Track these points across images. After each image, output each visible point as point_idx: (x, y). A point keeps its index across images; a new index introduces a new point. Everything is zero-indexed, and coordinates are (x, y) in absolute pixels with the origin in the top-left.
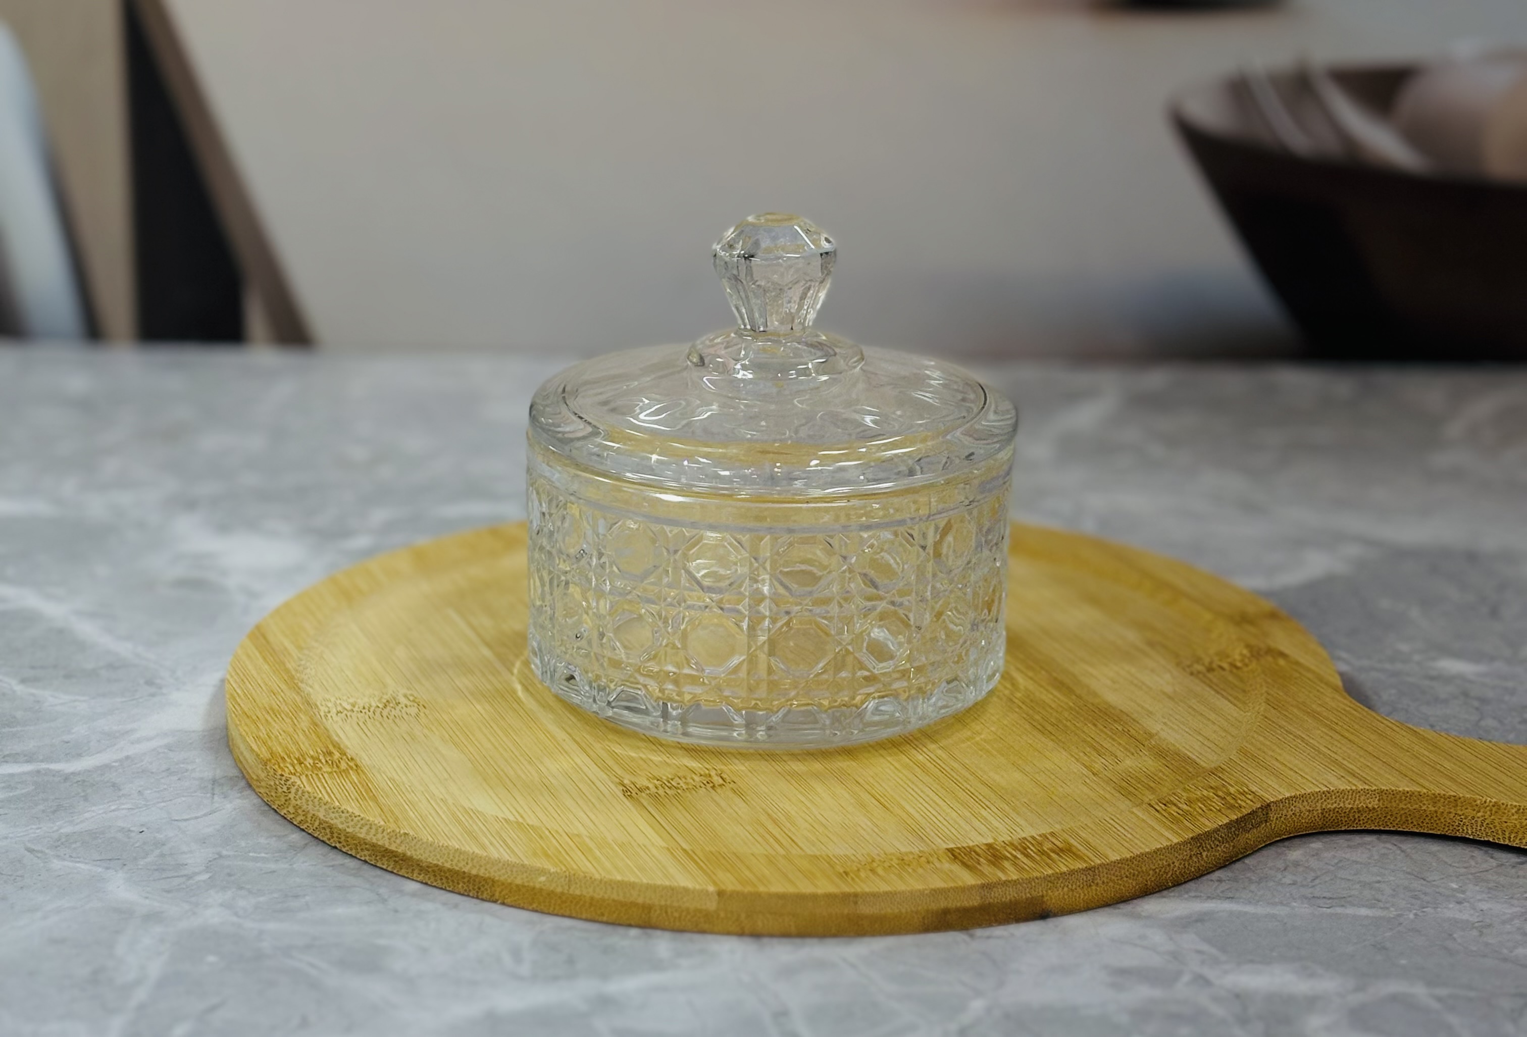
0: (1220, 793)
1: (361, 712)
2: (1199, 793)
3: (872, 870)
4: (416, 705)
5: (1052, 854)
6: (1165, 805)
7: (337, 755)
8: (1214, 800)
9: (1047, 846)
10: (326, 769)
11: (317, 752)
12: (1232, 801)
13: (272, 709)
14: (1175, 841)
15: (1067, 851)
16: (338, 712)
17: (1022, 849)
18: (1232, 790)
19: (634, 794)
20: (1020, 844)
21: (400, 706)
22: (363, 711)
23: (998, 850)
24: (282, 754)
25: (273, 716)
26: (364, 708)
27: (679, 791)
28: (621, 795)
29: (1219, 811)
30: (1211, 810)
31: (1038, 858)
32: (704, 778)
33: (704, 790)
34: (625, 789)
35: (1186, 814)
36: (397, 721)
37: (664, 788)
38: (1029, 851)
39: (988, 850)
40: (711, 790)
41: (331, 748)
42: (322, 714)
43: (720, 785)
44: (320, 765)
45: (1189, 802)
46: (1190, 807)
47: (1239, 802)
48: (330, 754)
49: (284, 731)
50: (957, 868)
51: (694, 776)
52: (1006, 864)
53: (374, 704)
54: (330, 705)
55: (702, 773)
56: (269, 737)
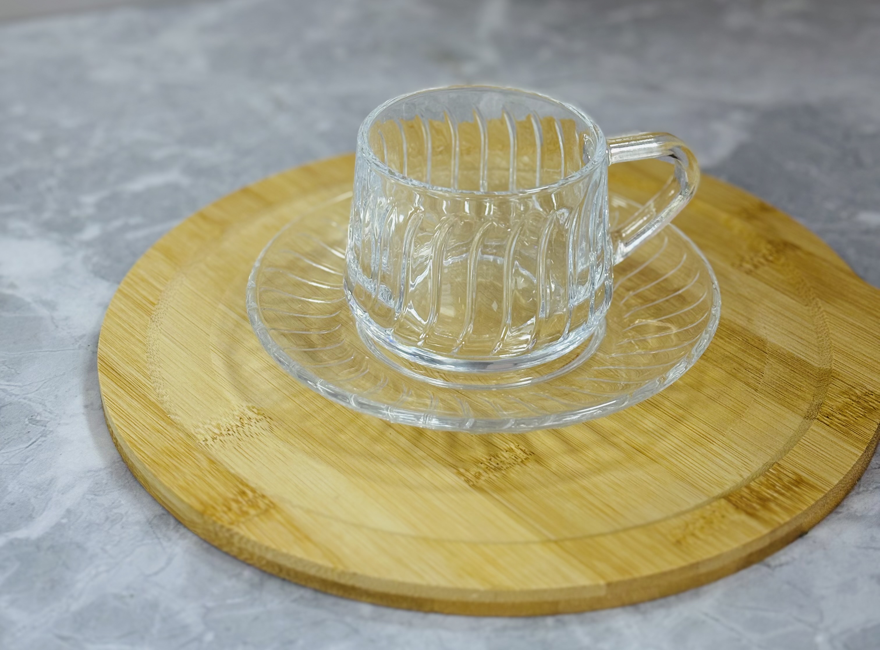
0: (854, 398)
1: (229, 434)
2: (840, 401)
3: (693, 535)
4: (263, 418)
5: (794, 488)
6: (828, 417)
7: (250, 494)
8: (854, 405)
9: (786, 480)
10: (252, 512)
11: (235, 495)
12: (866, 404)
13: (170, 452)
14: (860, 455)
15: (799, 482)
16: (214, 439)
17: (773, 487)
18: (857, 392)
19: (475, 483)
20: (767, 482)
21: (254, 421)
22: (230, 432)
23: (758, 492)
24: (211, 502)
25: (176, 459)
26: (229, 430)
27: (503, 472)
28: (466, 485)
29: (864, 416)
30: (859, 416)
31: (788, 494)
32: (511, 454)
33: (519, 466)
34: (466, 479)
35: (847, 424)
36: (260, 438)
37: (492, 472)
38: (777, 487)
39: (751, 492)
40: (522, 464)
41: (241, 487)
42: (203, 443)
43: (526, 459)
44: (245, 509)
45: (841, 411)
46: (845, 416)
47: (871, 404)
48: (243, 493)
49: (195, 475)
50: (744, 517)
51: (502, 453)
52: (773, 505)
53: (233, 424)
54: (203, 432)
55: (506, 448)
56: (188, 484)
